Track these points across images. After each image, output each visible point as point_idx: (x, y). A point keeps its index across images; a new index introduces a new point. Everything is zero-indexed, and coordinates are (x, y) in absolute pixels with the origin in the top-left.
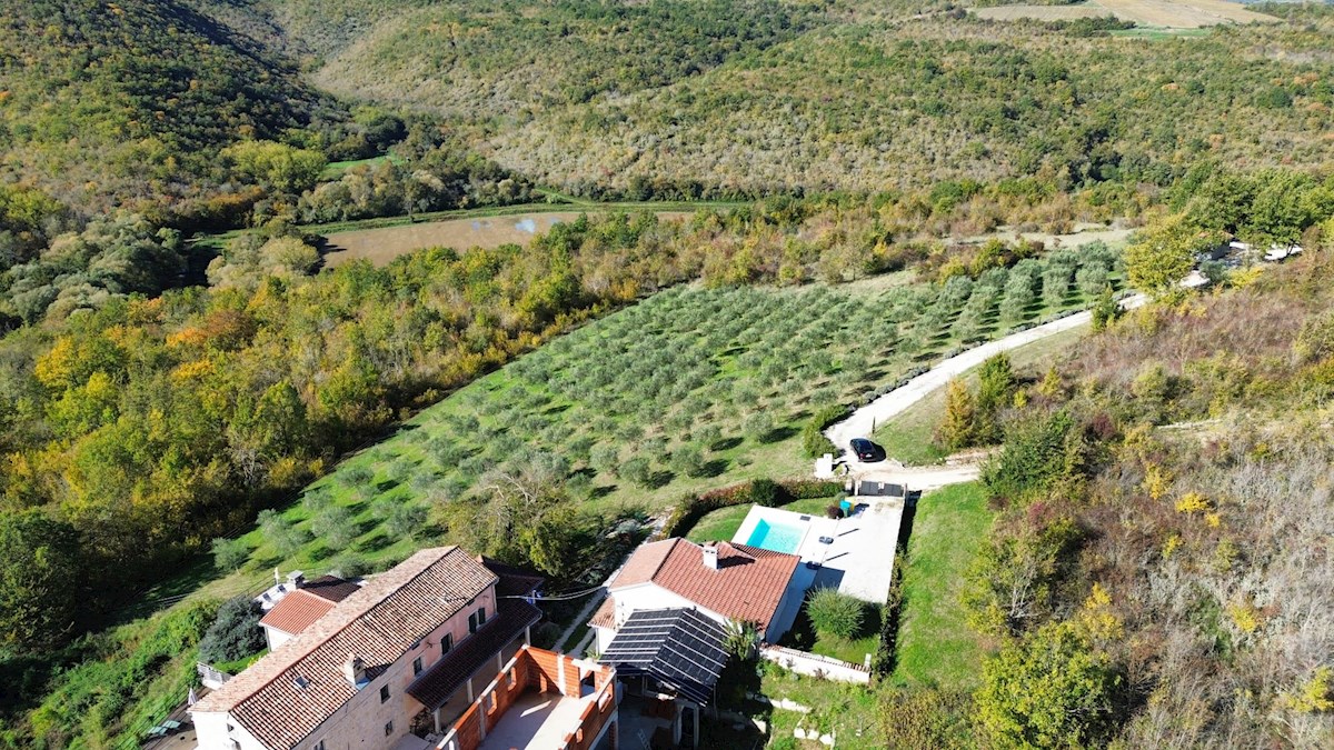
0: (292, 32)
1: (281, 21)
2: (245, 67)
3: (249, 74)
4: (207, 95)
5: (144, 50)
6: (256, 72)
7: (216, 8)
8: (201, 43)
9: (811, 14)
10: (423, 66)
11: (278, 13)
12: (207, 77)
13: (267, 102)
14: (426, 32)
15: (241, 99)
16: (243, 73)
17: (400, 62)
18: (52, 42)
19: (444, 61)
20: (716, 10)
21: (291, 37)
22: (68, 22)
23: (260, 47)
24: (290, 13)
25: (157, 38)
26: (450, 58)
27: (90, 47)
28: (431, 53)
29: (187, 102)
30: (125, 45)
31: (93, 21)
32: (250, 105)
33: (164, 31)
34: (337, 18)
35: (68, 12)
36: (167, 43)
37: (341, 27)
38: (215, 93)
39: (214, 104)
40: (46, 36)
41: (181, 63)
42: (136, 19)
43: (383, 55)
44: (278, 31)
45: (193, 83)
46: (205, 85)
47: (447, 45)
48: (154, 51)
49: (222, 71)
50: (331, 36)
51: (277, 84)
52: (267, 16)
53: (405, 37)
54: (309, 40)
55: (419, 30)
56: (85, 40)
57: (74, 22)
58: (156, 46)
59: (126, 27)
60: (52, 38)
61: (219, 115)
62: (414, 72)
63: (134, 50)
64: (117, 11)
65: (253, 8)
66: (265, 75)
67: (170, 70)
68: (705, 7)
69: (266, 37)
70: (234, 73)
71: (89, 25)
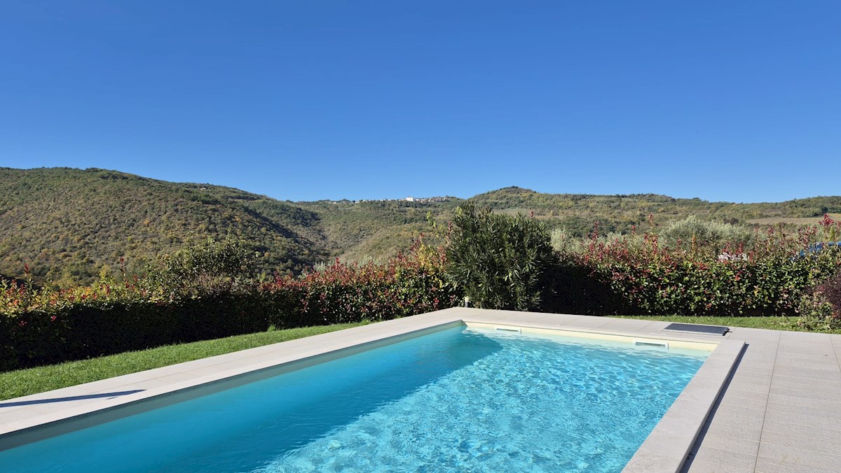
0: (331, 239)
1: (326, 233)
2: (297, 248)
3: (298, 251)
4: (272, 260)
5: (245, 237)
6: (302, 250)
7: (295, 227)
8: (277, 236)
9: (629, 226)
10: (395, 252)
11: (326, 229)
12: (275, 251)
13: (304, 265)
14: (399, 235)
15: (290, 262)
16: (294, 250)
17: (383, 250)
18: (199, 232)
19: (407, 249)
20: (569, 224)
21: (330, 241)
22: (211, 223)
23: (312, 244)
24: (332, 229)
25: (254, 232)
26: (410, 247)
27: (218, 235)
28: (400, 245)
29: (260, 262)
30: (236, 235)
31: (224, 223)
32: (294, 265)
33: (259, 230)
34: (356, 232)
35: (212, 219)
36: (258, 235)
37: (356, 236)
38: (276, 259)
39: (274, 264)
40: (198, 229)
41: (263, 244)
42: (247, 224)
43: (374, 247)
44: (324, 238)
45: (266, 254)
46: (272, 254)
47: (410, 241)
48: (251, 238)
49: (283, 249)
50: (351, 240)
51: (311, 257)
52: (320, 231)
53: (388, 238)
54: (339, 242)
55: (396, 234)
56: (217, 232)
57: (214, 223)
58: (252, 236)
59: (240, 227)
60: (200, 230)
61: (275, 270)
62: (390, 255)
63: (240, 237)
64: (237, 219)
65: (314, 227)
66: (307, 252)
67: (256, 247)
68: (562, 222)
69: (317, 241)
70: (290, 250)
71: (221, 225)
